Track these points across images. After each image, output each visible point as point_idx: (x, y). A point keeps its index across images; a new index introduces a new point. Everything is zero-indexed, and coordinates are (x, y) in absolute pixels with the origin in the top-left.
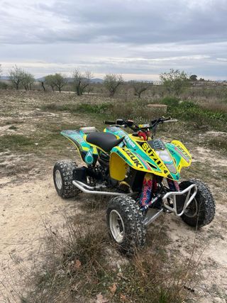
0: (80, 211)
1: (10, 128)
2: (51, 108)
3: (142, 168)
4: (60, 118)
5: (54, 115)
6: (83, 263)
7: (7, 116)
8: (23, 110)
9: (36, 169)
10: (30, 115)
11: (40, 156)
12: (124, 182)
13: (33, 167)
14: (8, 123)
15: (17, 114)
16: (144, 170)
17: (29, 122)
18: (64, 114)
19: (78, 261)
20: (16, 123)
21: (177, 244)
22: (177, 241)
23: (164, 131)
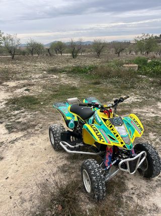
0: (66, 162)
1: (26, 90)
2: (54, 71)
3: (104, 142)
4: (59, 80)
5: (55, 76)
6: (63, 208)
7: (24, 79)
8: (35, 73)
9: (40, 125)
10: (39, 78)
11: (44, 113)
12: (94, 145)
13: (38, 123)
14: (24, 86)
15: (31, 77)
16: (105, 143)
17: (38, 84)
18: (62, 75)
19: (60, 206)
20: (30, 85)
21: (131, 191)
22: (132, 189)
23: (134, 88)
